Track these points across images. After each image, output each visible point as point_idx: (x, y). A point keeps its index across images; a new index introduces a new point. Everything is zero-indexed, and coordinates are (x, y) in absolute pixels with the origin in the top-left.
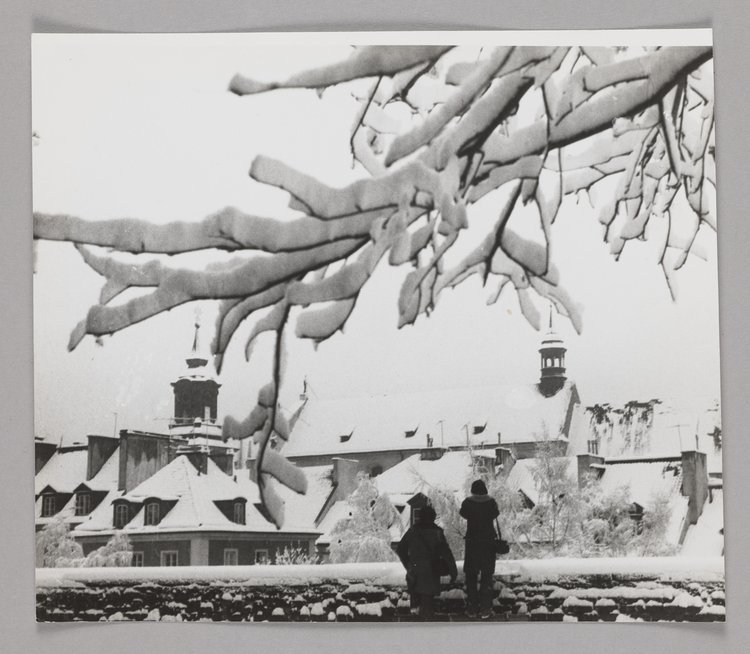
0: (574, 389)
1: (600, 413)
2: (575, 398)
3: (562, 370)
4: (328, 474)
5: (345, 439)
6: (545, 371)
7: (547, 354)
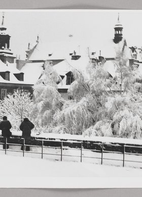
0: (125, 41)
1: (133, 49)
2: (125, 44)
3: (121, 35)
4: (42, 65)
5: (50, 55)
6: (116, 35)
7: (116, 29)
